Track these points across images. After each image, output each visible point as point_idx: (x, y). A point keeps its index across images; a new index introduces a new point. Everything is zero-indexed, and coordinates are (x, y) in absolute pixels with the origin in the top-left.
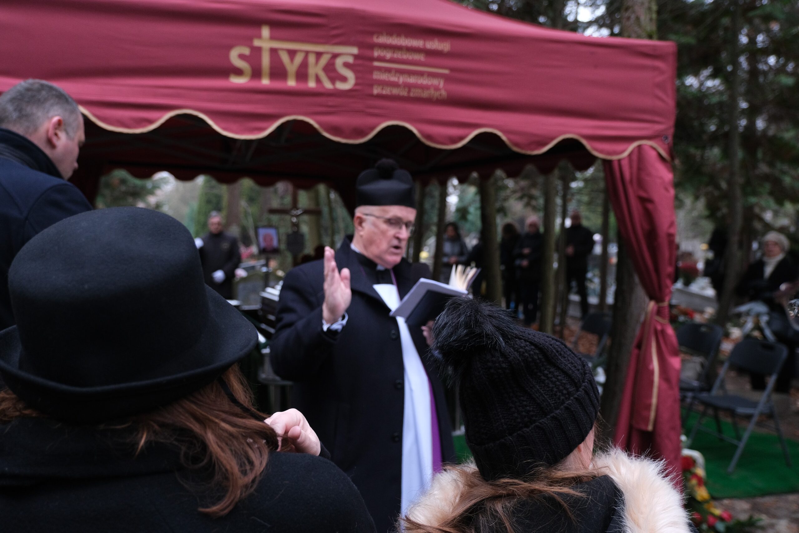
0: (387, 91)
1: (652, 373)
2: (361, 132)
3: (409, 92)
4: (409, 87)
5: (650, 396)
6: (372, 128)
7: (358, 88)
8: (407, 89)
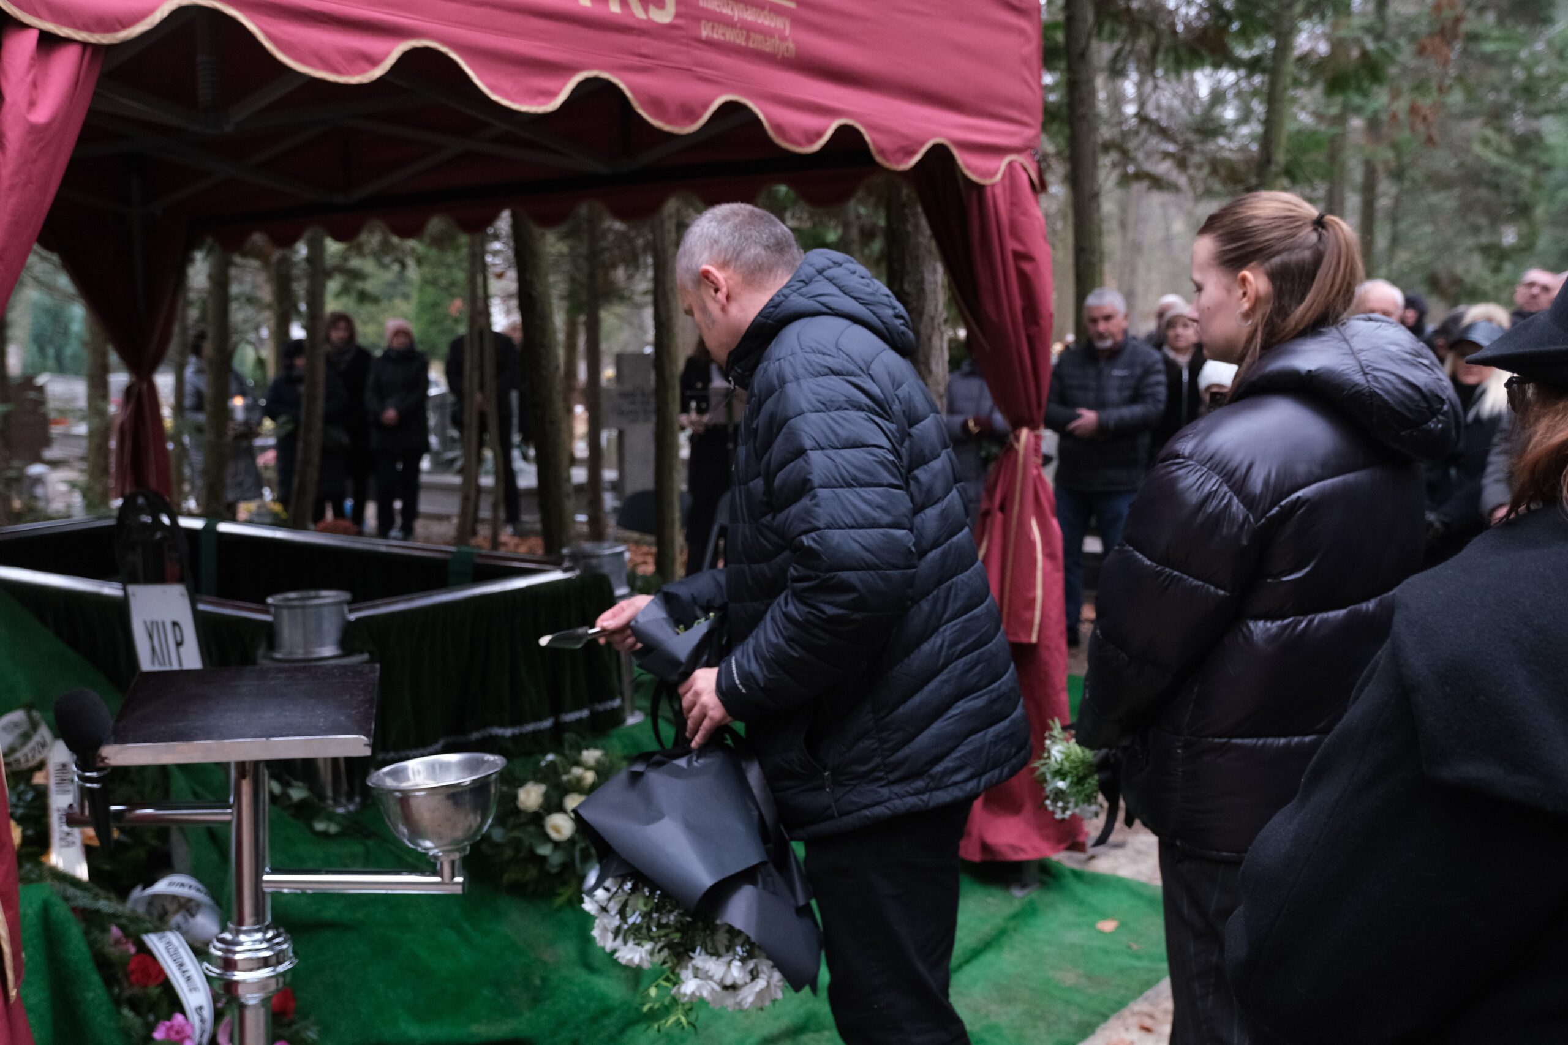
0: (717, 34)
1: (1033, 544)
2: (689, 113)
3: (748, 38)
4: (749, 29)
5: (1033, 586)
6: (706, 107)
7: (680, 22)
8: (745, 33)
